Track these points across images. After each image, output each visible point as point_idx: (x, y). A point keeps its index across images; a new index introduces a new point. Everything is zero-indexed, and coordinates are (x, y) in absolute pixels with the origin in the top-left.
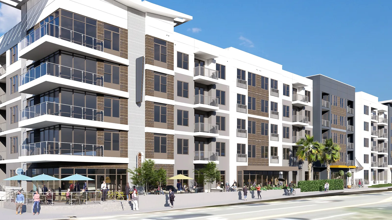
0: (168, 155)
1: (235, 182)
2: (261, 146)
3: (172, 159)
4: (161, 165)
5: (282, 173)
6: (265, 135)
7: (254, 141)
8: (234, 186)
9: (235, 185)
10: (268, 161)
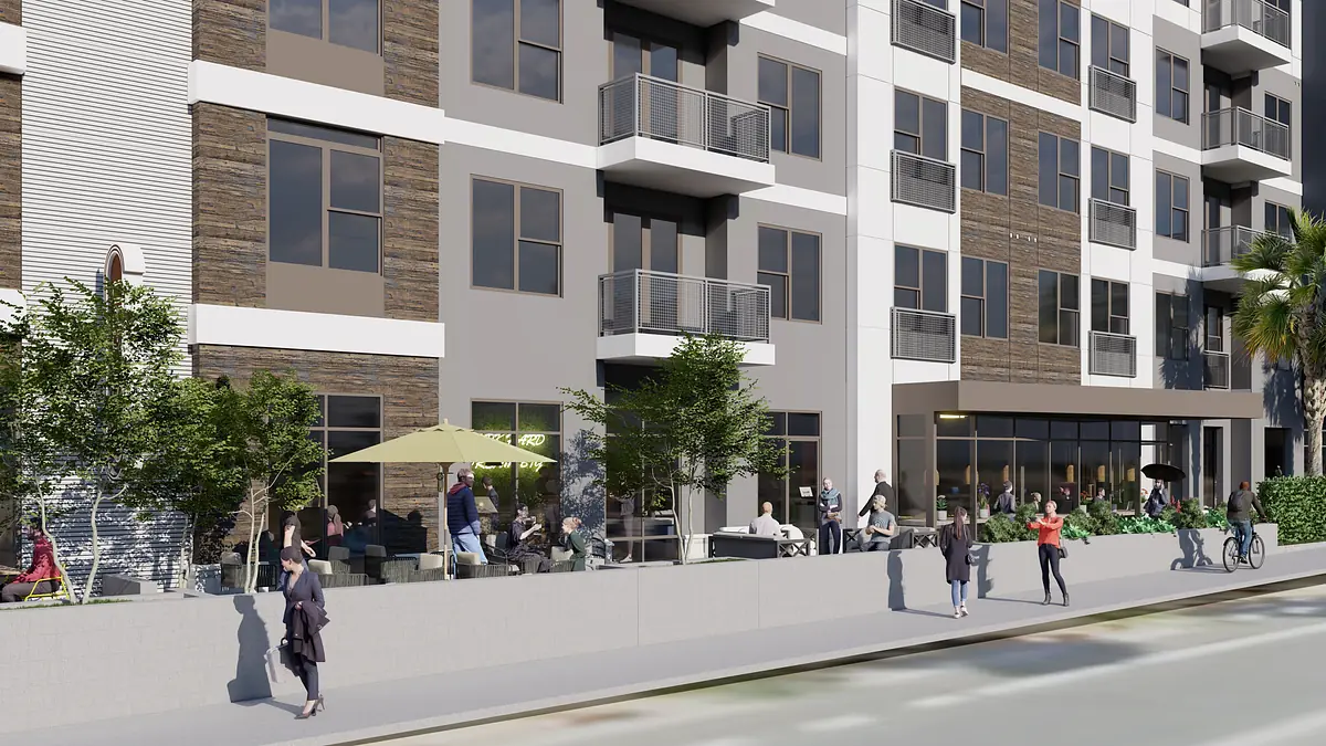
0: (387, 286)
1: (880, 489)
2: (1036, 270)
3: (423, 318)
4: (328, 358)
5: (1148, 432)
6: (1058, 209)
7: (993, 236)
8: (874, 511)
9: (881, 501)
10: (1078, 361)
